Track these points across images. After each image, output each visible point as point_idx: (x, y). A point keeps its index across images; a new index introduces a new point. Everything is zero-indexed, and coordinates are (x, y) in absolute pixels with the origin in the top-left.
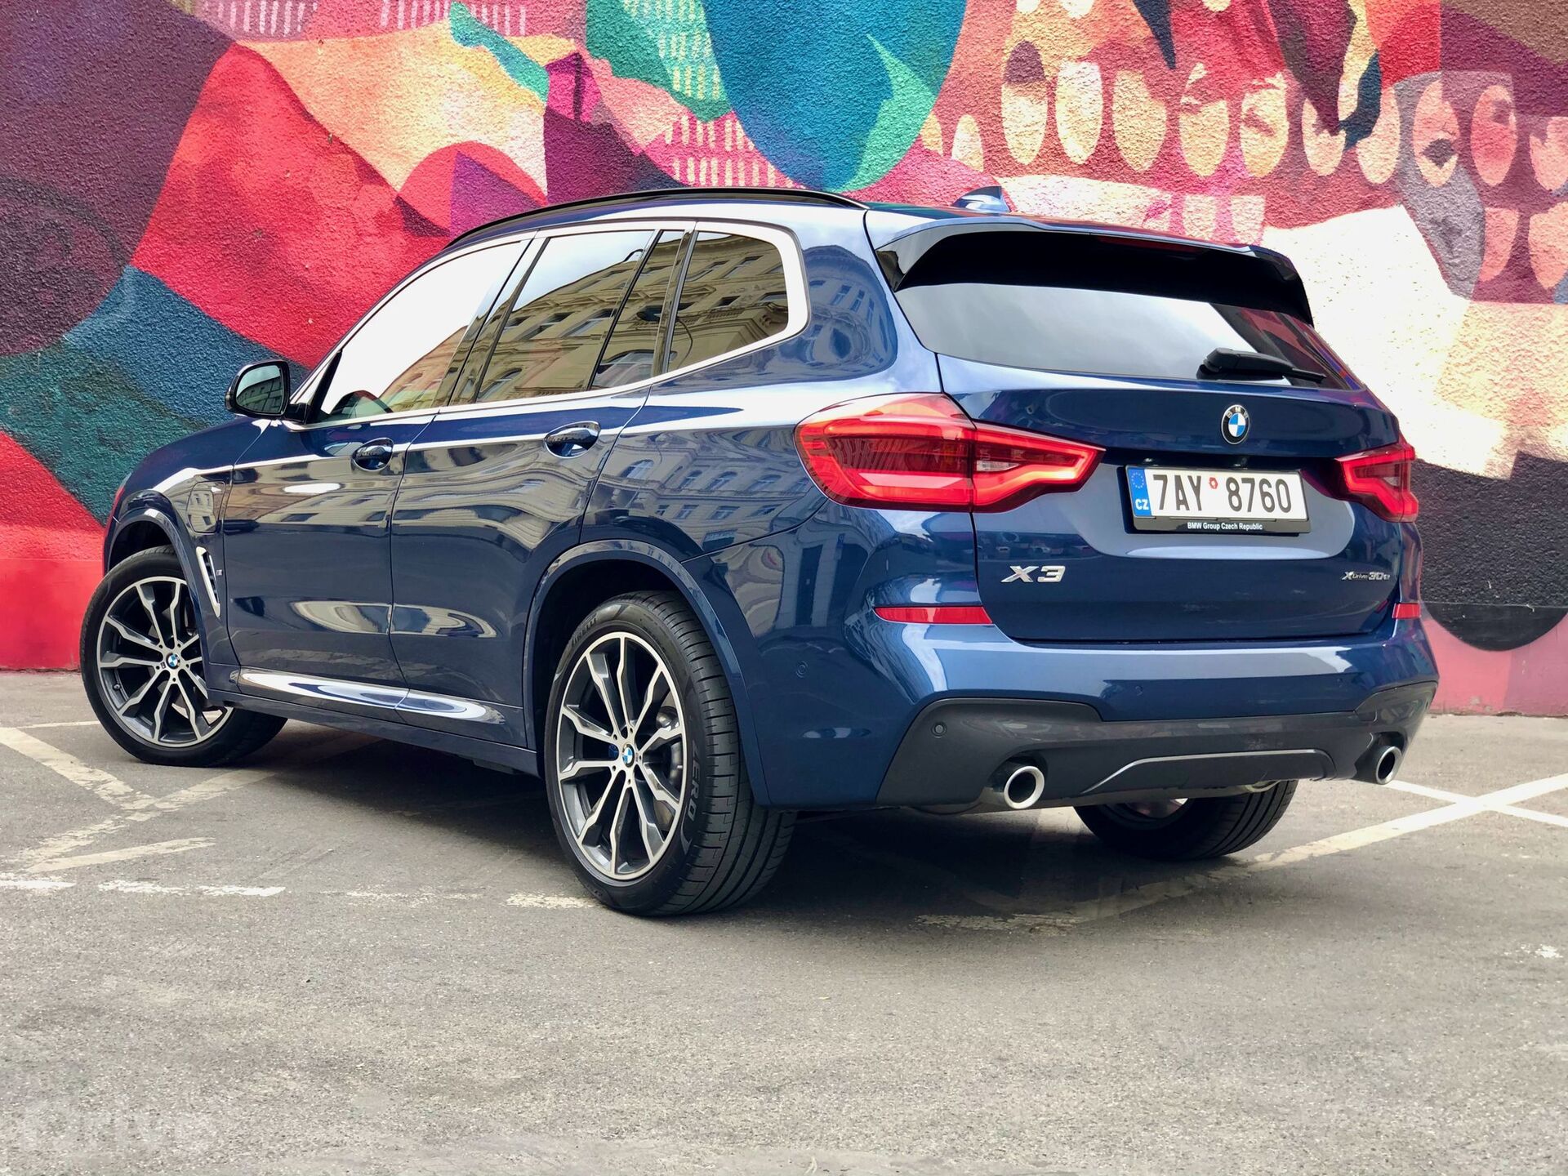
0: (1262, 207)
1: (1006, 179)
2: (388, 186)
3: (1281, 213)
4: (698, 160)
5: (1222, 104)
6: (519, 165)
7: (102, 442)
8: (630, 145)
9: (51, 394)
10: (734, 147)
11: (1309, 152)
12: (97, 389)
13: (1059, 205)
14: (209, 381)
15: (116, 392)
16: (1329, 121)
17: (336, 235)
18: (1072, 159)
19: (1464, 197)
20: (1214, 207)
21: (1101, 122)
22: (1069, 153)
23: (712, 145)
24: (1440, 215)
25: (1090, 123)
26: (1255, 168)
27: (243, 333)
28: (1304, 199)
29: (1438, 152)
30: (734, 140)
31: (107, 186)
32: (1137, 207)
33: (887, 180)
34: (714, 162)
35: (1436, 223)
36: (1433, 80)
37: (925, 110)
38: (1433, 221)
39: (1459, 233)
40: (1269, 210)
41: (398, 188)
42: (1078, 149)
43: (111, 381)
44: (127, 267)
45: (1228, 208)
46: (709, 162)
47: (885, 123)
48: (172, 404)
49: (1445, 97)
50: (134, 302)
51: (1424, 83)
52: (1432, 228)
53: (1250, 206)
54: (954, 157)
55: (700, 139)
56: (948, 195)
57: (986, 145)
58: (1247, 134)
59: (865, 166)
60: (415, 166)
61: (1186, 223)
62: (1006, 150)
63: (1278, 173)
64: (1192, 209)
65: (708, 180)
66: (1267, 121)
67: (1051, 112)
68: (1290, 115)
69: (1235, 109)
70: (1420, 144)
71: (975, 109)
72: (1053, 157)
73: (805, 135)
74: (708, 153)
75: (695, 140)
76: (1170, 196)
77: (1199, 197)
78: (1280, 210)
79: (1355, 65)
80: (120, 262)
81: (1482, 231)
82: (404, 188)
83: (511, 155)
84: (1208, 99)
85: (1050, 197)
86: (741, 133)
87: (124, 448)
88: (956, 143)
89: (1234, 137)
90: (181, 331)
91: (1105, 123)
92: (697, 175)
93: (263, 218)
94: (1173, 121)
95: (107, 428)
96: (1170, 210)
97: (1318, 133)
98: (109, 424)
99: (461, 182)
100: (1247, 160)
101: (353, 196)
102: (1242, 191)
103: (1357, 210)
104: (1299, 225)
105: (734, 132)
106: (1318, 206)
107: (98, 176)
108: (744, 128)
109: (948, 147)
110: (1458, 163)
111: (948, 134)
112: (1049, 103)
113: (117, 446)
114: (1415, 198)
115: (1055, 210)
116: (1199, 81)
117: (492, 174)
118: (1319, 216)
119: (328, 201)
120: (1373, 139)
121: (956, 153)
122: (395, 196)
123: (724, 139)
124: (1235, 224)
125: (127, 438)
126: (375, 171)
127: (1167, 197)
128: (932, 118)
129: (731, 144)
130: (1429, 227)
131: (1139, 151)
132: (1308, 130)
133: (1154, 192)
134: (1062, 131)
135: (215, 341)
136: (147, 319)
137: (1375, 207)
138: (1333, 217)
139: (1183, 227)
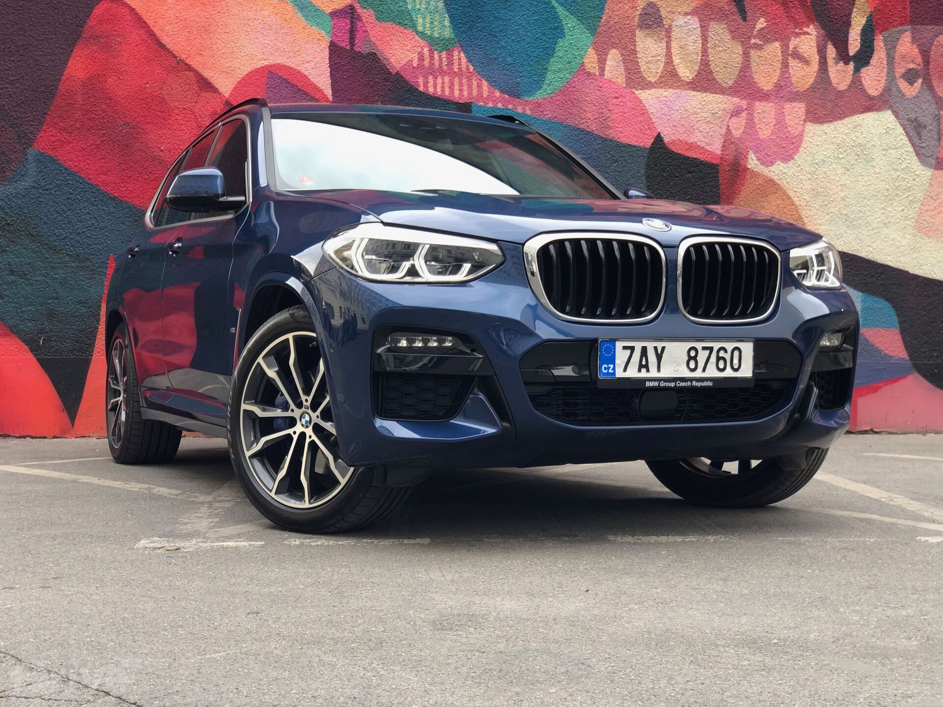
0: (804, 110)
1: (641, 91)
2: (220, 94)
3: (815, 114)
4: (435, 78)
5: (777, 44)
6: (312, 80)
7: (12, 272)
8: (389, 68)
10: (460, 69)
11: (832, 75)
12: (8, 235)
13: (675, 109)
14: (91, 228)
15: (22, 237)
16: (843, 56)
17: (183, 127)
18: (682, 78)
19: (927, 104)
20: (774, 110)
21: (700, 55)
22: (681, 75)
23: (445, 68)
24: (913, 116)
25: (693, 55)
26: (799, 85)
27: (116, 195)
28: (830, 105)
29: (910, 77)
30: (460, 65)
31: (15, 93)
32: (724, 110)
33: (562, 92)
34: (447, 79)
35: (911, 121)
36: (906, 31)
37: (587, 46)
38: (908, 120)
39: (925, 127)
40: (808, 112)
41: (227, 95)
42: (686, 73)
43: (18, 230)
44: (30, 149)
45: (783, 111)
46: (443, 79)
47: (560, 54)
48: (64, 245)
49: (913, 42)
50: (35, 174)
51: (901, 32)
52: (908, 124)
53: (796, 109)
54: (606, 77)
55: (437, 63)
56: (602, 101)
57: (627, 69)
58: (793, 63)
59: (548, 82)
60: (238, 80)
61: (756, 120)
62: (640, 72)
63: (813, 89)
64: (760, 111)
65: (443, 91)
66: (805, 55)
67: (669, 48)
68: (819, 51)
69: (785, 47)
70: (899, 71)
71: (619, 46)
72: (670, 78)
73: (508, 61)
74: (443, 73)
75: (433, 64)
76: (746, 103)
77: (764, 104)
78: (815, 112)
79: (858, 22)
80: (25, 146)
81: (939, 126)
82: (231, 95)
83: (306, 73)
84: (768, 41)
85: (669, 103)
86: (464, 60)
87: (28, 277)
88: (607, 68)
89: (785, 65)
90: (71, 194)
91: (703, 56)
92: (435, 87)
93: (130, 115)
94: (746, 55)
95: (17, 262)
96: (746, 112)
97: (837, 63)
98: (17, 260)
99: (272, 91)
100: (794, 80)
101: (194, 100)
102: (791, 100)
103: (862, 113)
104: (827, 121)
105: (460, 59)
106: (838, 109)
107: (8, 86)
108: (466, 56)
109: (602, 70)
110: (923, 83)
111: (602, 62)
112: (667, 42)
113: (23, 275)
114: (897, 105)
115: (672, 112)
116: (762, 29)
117: (294, 86)
118: (840, 116)
119: (177, 104)
120: (871, 67)
121: (607, 74)
122: (225, 100)
123: (453, 64)
124: (787, 121)
125: (31, 270)
126: (210, 83)
127: (744, 104)
128: (591, 51)
129: (457, 67)
130: (907, 123)
131: (726, 75)
132: (830, 62)
133: (736, 100)
134: (676, 60)
135: (95, 201)
136: (45, 186)
137: (873, 111)
138: (848, 116)
139: (754, 123)
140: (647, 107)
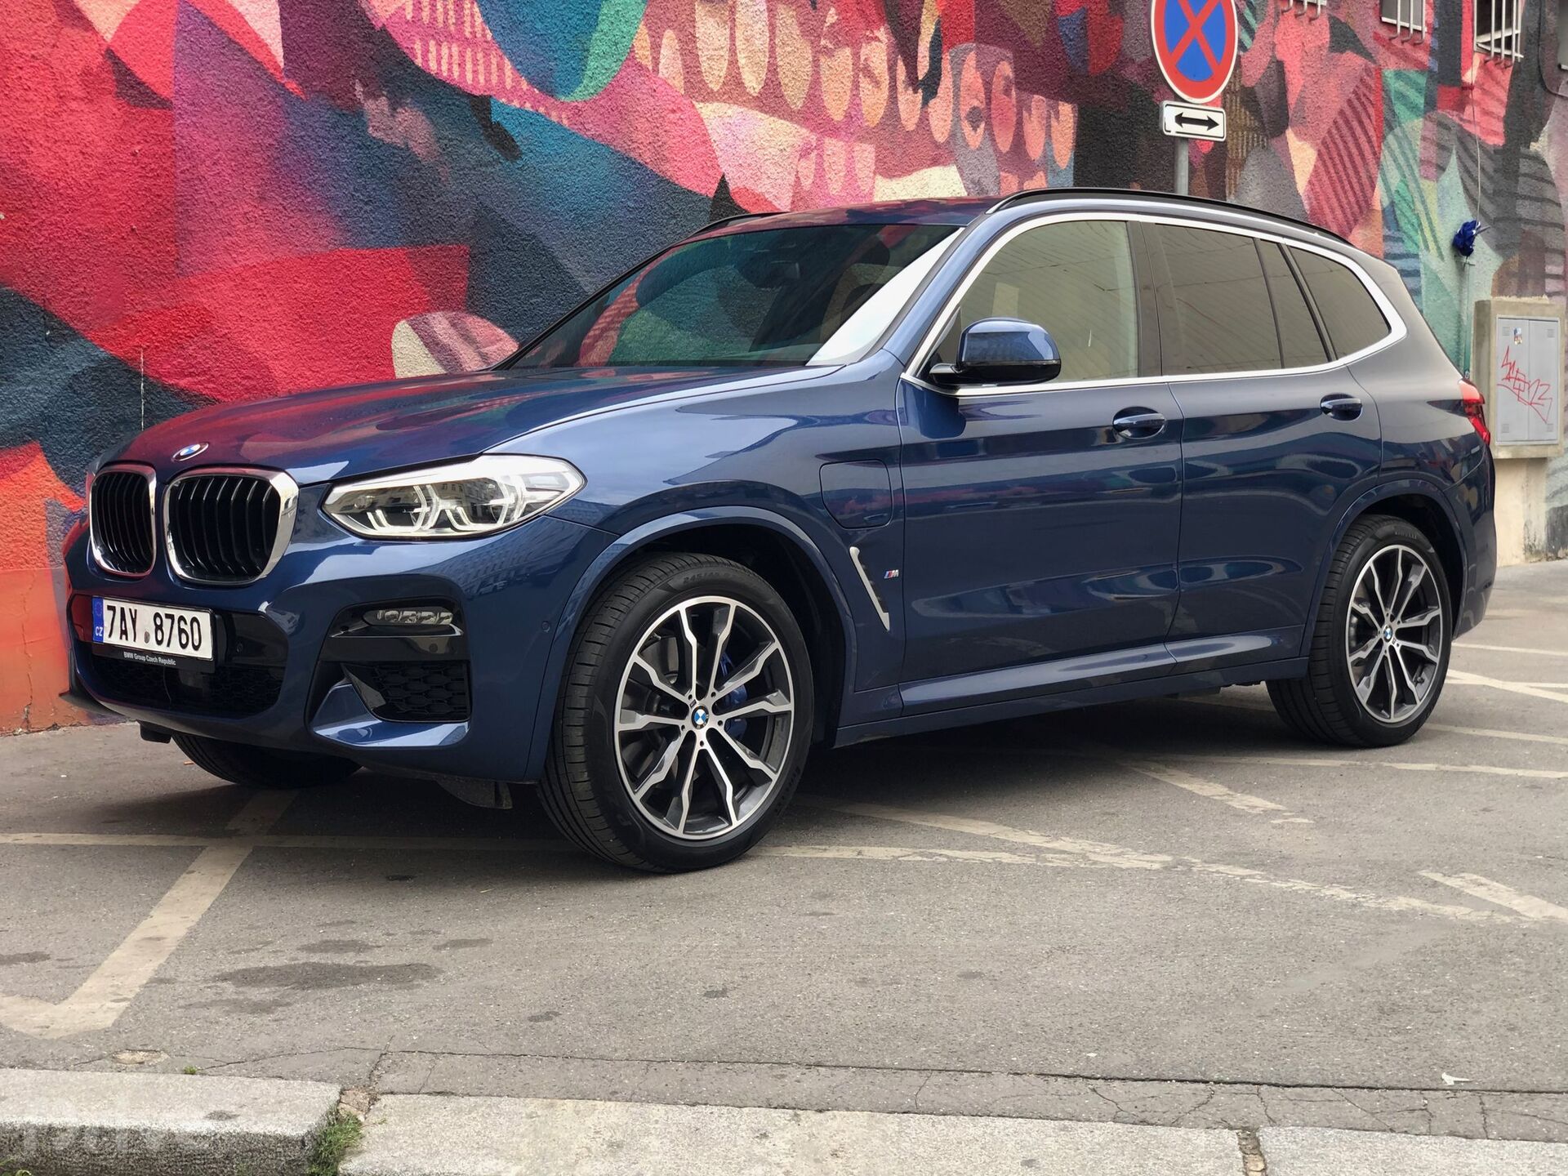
0: (873, 156)
1: (702, 105)
2: (96, 33)
3: (886, 163)
4: (439, 44)
5: (848, 51)
6: (251, 24)
8: (370, 16)
10: (473, 33)
11: (901, 107)
13: (740, 138)
16: (913, 82)
17: (31, 95)
18: (748, 90)
19: (988, 161)
20: (844, 152)
21: (767, 55)
22: (747, 84)
23: (452, 28)
24: (976, 176)
25: (760, 54)
26: (868, 118)
28: (898, 152)
29: (975, 117)
30: (473, 26)
32: (793, 146)
33: (609, 92)
34: (455, 49)
35: (974, 179)
36: (971, 50)
37: (636, 18)
38: (973, 182)
40: (877, 159)
41: (109, 37)
42: (753, 82)
45: (853, 155)
46: (450, 48)
47: (604, 26)
49: (977, 68)
51: (966, 52)
52: (971, 188)
53: (866, 154)
54: (660, 75)
55: (441, 19)
56: (657, 116)
57: (686, 66)
58: (865, 83)
59: (589, 73)
60: (129, 9)
61: (826, 165)
62: (700, 72)
63: (882, 125)
64: (830, 152)
65: (450, 70)
66: (876, 72)
67: (733, 38)
68: (890, 68)
69: (856, 55)
70: (965, 109)
71: (676, 25)
72: (733, 88)
73: (538, 30)
74: (450, 37)
75: (435, 19)
76: (815, 138)
77: (834, 141)
78: (886, 160)
79: (928, 30)
82: (117, 36)
83: (241, 9)
84: (838, 45)
85: (733, 128)
86: (479, 20)
88: (662, 61)
89: (856, 85)
91: (770, 57)
92: (439, 64)
94: (816, 63)
96: (816, 152)
97: (906, 89)
99: (185, 37)
100: (864, 109)
101: (50, 40)
102: (861, 139)
103: (929, 166)
104: (897, 176)
105: (472, 15)
106: (907, 159)
108: (481, 12)
109: (656, 61)
110: (985, 129)
111: (656, 47)
112: (731, 29)
114: (961, 159)
115: (737, 142)
116: (832, 25)
117: (221, 32)
118: (908, 169)
119: (18, 45)
120: (938, 100)
121: (663, 72)
122: (105, 47)
123: (462, 23)
124: (859, 171)
126: (78, 10)
127: (813, 139)
128: (643, 29)
129: (470, 30)
130: (969, 186)
131: (795, 94)
132: (900, 86)
133: (805, 132)
134: (742, 61)
137: (939, 165)
138: (916, 170)
139: (824, 170)
140: (710, 132)
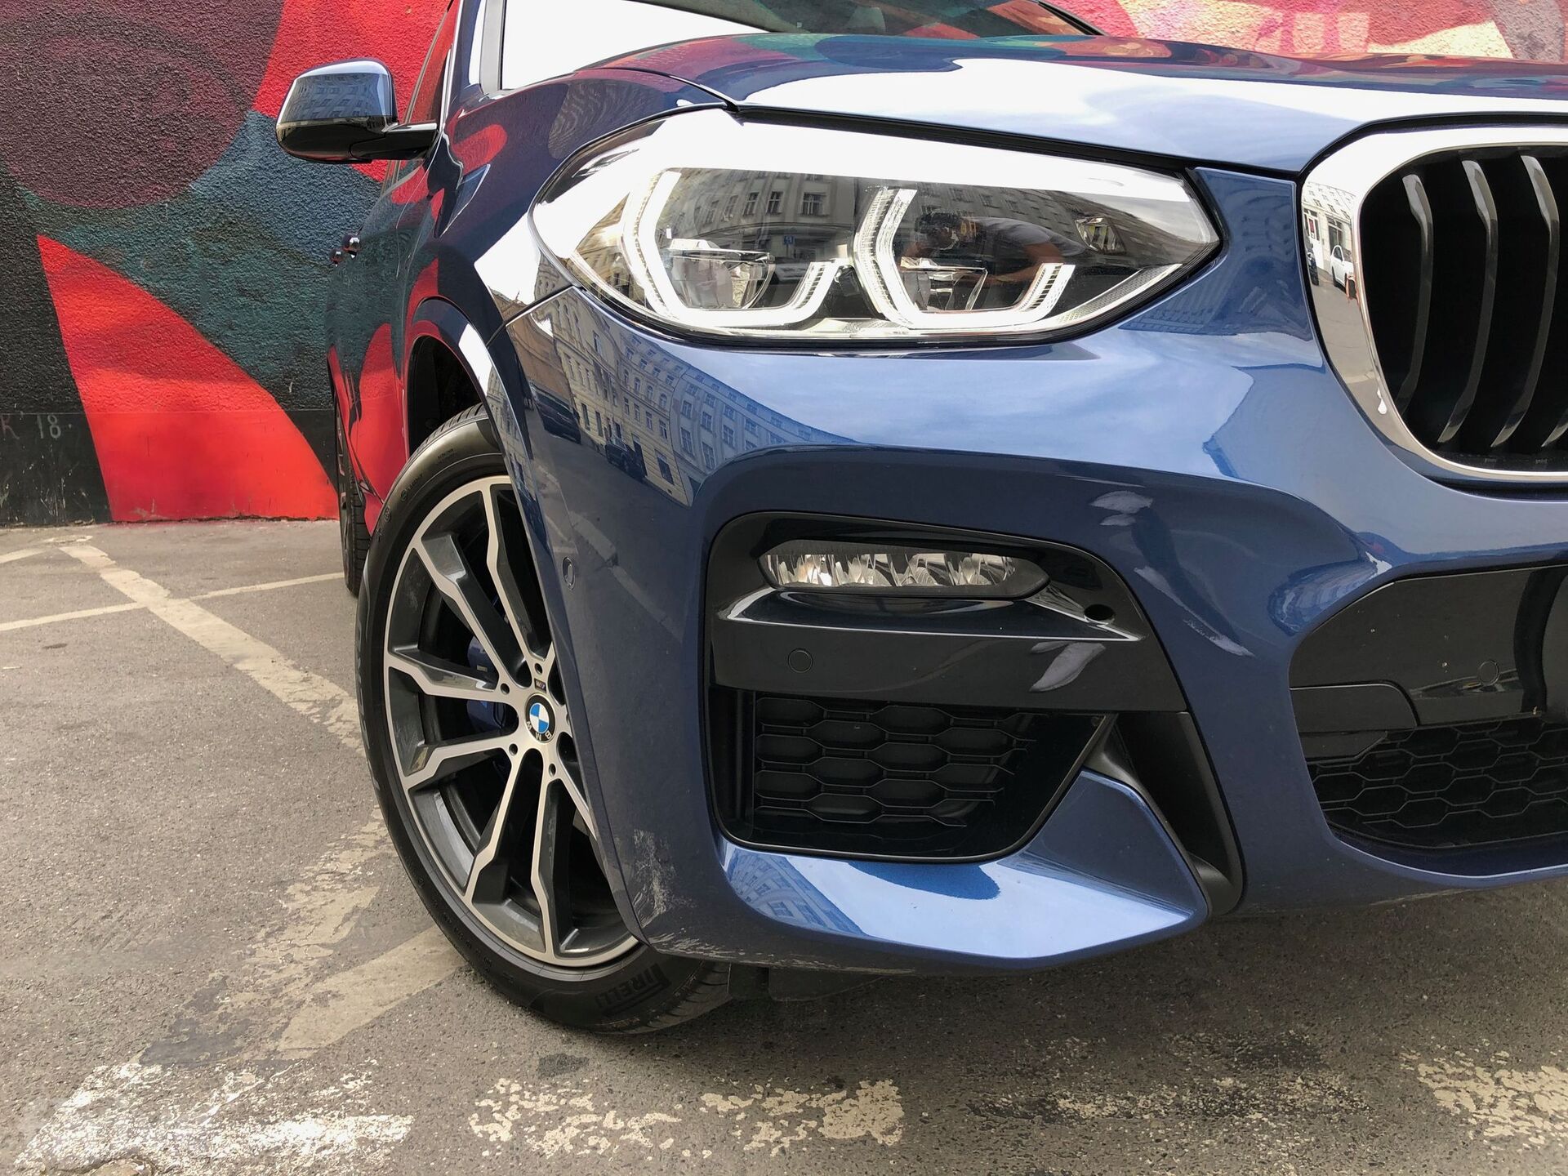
0: (1366, 24)
3: (1383, 29)
7: (242, 292)
9: (184, 246)
12: (231, 239)
13: (1177, 26)
14: (345, 227)
15: (251, 241)
19: (1547, 13)
20: (1322, 25)
24: (1526, 30)
27: (376, 177)
28: (1405, 16)
31: (220, 27)
32: (1250, 26)
35: (1523, 38)
38: (1520, 36)
39: (1543, 47)
40: (1373, 26)
43: (245, 231)
44: (250, 112)
45: (1335, 25)
48: (310, 252)
50: (261, 149)
52: (1519, 43)
53: (1356, 23)
61: (1295, 42)
64: (1301, 27)
76: (1281, 14)
77: (1309, 15)
78: (1384, 26)
80: (242, 107)
81: (1563, 46)
85: (1168, 18)
87: (264, 298)
90: (313, 177)
93: (387, 57)
95: (247, 278)
96: (1281, 29)
98: (247, 275)
102: (1348, 8)
103: (1452, 26)
104: (1400, 41)
106: (1417, 22)
107: (209, 16)
113: (257, 296)
114: (1504, 13)
115: (1173, 31)
118: (1418, 32)
124: (1341, 41)
125: (267, 288)
127: (1279, 16)
130: (1516, 41)
133: (1267, 11)
135: (348, 187)
136: (276, 166)
137: (1467, 23)
138: (1431, 32)
139: (1293, 45)
140: (1137, 25)
